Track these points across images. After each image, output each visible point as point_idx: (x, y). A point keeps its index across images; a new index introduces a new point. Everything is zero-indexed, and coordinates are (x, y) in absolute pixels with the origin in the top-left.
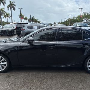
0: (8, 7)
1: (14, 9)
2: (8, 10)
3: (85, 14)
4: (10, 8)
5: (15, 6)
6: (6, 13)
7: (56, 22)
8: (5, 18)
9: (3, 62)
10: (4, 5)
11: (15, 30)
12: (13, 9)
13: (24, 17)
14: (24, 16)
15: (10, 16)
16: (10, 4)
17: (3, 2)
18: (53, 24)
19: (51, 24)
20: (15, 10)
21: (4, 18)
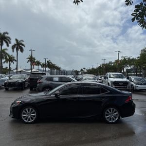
0: (13, 47)
1: (22, 50)
2: (13, 51)
3: (125, 58)
4: (15, 49)
5: (23, 47)
7: (84, 68)
8: (7, 62)
9: (32, 114)
10: (8, 45)
11: (27, 83)
13: (35, 60)
15: (14, 60)
16: (16, 43)
17: (7, 41)
18: (79, 72)
19: (76, 71)
20: (23, 52)
21: (4, 62)
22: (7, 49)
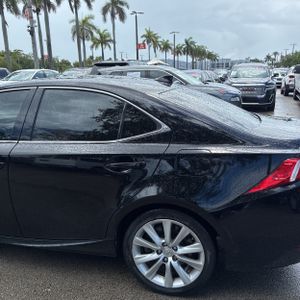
0: (105, 11)
1: (122, 17)
2: (105, 20)
4: (109, 15)
6: (98, 32)
8: (97, 47)
10: (89, 5)
12: (117, 16)
13: (159, 40)
14: (156, 38)
15: (110, 40)
22: (92, 17)
